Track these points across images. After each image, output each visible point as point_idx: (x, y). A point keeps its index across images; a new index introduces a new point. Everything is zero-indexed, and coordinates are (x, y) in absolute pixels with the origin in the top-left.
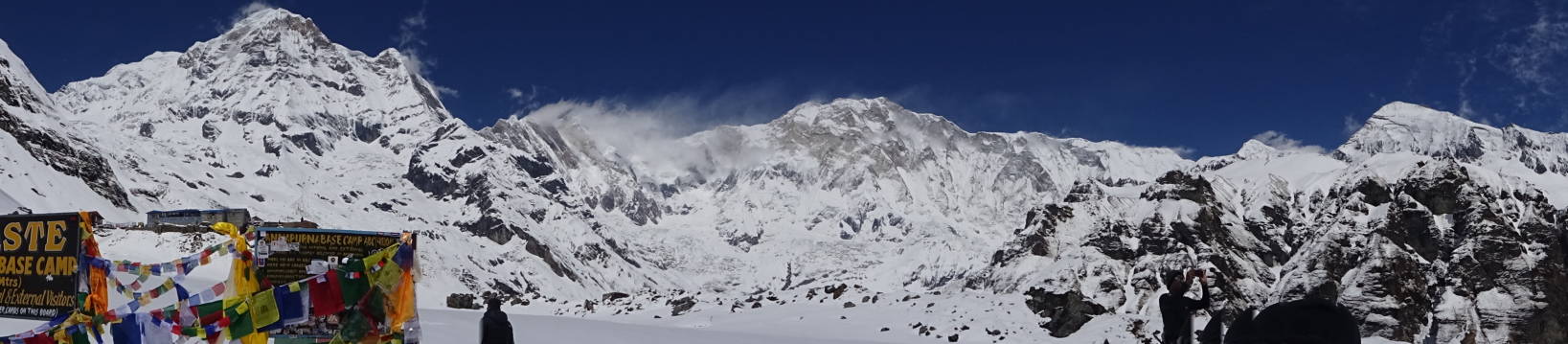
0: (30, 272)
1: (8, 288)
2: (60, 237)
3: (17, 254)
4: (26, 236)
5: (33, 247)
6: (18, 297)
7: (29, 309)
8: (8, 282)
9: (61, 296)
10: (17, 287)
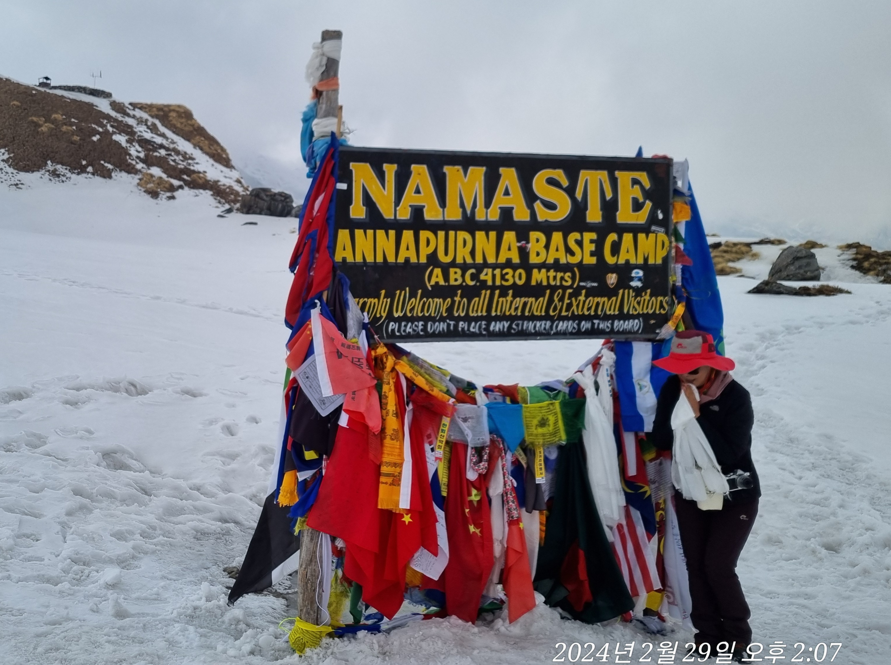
0: (593, 260)
1: (553, 289)
2: (641, 200)
3: (565, 228)
4: (579, 195)
5: (594, 214)
6: (575, 304)
7: (596, 321)
8: (555, 278)
9: (647, 297)
10: (571, 287)
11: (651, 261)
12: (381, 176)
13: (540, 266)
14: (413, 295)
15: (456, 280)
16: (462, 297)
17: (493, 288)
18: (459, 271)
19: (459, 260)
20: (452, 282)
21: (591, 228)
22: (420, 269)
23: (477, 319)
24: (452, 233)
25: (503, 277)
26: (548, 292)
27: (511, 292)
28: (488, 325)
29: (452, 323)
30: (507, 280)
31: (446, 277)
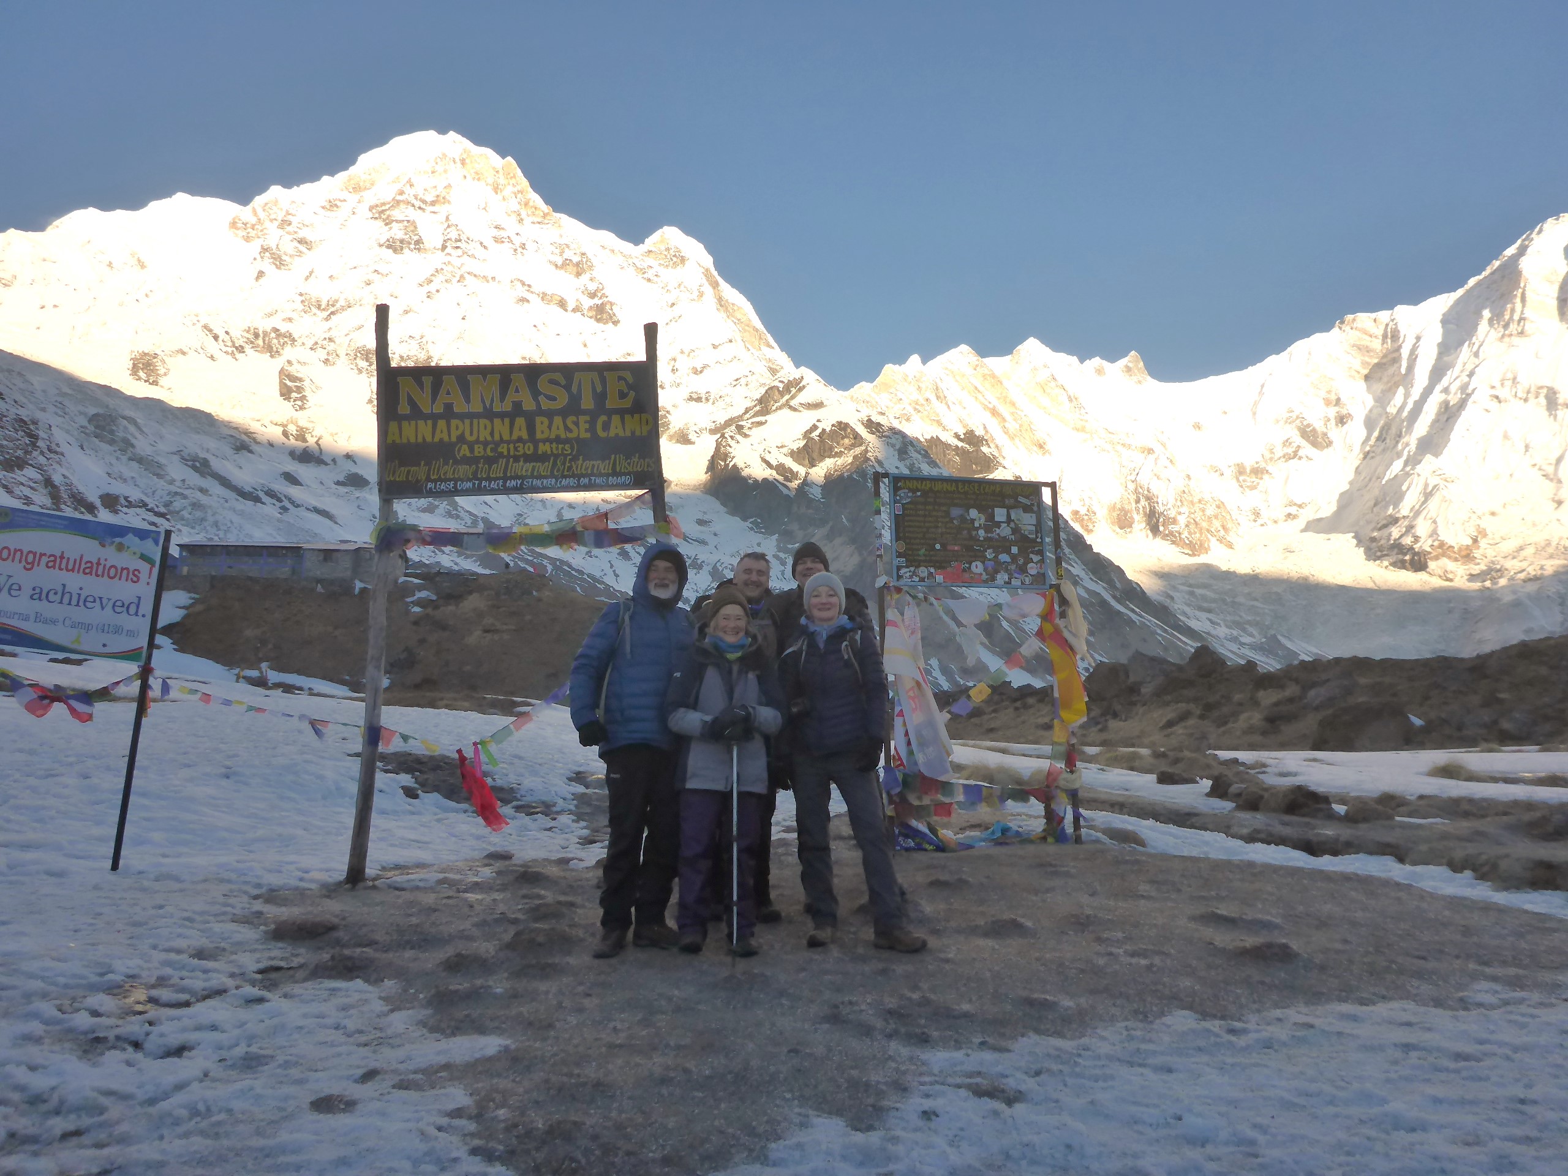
0: (588, 435)
1: (556, 456)
2: (626, 391)
3: (564, 413)
4: (574, 389)
5: (588, 403)
6: (574, 467)
7: (593, 478)
8: (557, 448)
9: (636, 460)
10: (569, 455)
11: (638, 433)
12: (421, 385)
13: (544, 441)
14: (446, 463)
15: (479, 452)
16: (484, 465)
17: (508, 457)
18: (482, 447)
19: (482, 439)
20: (476, 454)
21: (585, 412)
22: (451, 445)
23: (496, 479)
24: (475, 421)
25: (516, 449)
26: (552, 459)
27: (522, 459)
28: (505, 483)
29: (477, 482)
30: (519, 451)
31: (472, 450)
